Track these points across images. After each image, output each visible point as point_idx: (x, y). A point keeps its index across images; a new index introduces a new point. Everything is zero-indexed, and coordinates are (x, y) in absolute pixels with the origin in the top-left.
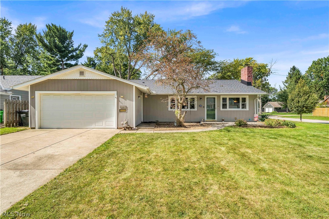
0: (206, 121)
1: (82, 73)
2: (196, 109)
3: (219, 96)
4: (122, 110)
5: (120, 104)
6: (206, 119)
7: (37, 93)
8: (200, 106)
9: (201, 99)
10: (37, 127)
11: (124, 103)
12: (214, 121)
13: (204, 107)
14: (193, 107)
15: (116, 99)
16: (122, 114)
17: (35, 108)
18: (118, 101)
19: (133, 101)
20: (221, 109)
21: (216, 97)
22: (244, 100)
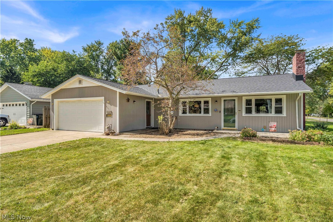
0: (223, 130)
1: (80, 82)
2: (210, 115)
3: (240, 98)
4: (108, 115)
5: (107, 110)
6: (223, 127)
7: (56, 101)
8: (216, 110)
9: (216, 101)
10: (55, 129)
11: (110, 108)
12: (234, 130)
13: (220, 112)
14: (206, 111)
15: (104, 104)
16: (108, 119)
17: (54, 113)
18: (105, 106)
19: (116, 106)
20: (244, 114)
21: (236, 99)
22: (279, 101)
